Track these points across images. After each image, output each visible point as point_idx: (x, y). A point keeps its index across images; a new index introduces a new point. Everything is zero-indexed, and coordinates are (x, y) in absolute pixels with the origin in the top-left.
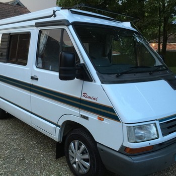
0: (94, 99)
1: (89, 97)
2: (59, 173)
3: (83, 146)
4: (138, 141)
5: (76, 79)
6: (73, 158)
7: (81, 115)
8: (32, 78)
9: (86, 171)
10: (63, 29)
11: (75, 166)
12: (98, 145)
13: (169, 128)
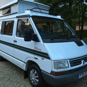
0: (40, 50)
1: (38, 49)
2: (25, 85)
3: (36, 72)
4: (59, 68)
5: (32, 41)
6: (32, 78)
7: (35, 58)
8: (14, 41)
9: (37, 84)
10: (28, 19)
11: (32, 81)
12: (42, 71)
13: (74, 63)
